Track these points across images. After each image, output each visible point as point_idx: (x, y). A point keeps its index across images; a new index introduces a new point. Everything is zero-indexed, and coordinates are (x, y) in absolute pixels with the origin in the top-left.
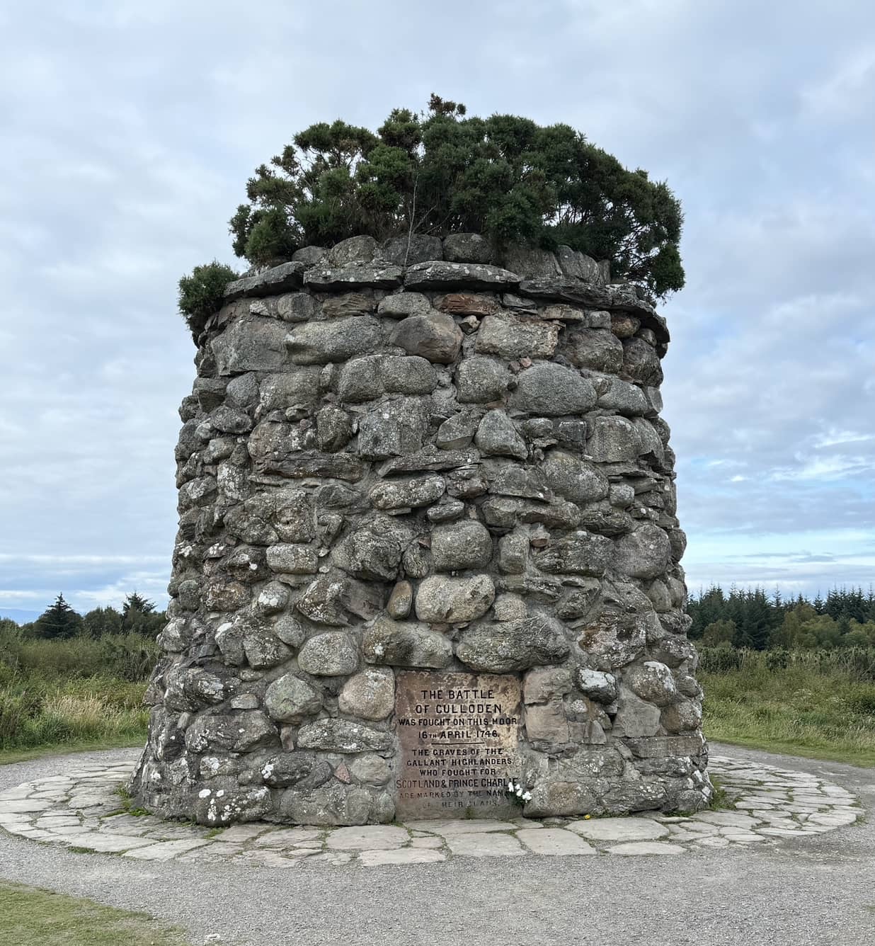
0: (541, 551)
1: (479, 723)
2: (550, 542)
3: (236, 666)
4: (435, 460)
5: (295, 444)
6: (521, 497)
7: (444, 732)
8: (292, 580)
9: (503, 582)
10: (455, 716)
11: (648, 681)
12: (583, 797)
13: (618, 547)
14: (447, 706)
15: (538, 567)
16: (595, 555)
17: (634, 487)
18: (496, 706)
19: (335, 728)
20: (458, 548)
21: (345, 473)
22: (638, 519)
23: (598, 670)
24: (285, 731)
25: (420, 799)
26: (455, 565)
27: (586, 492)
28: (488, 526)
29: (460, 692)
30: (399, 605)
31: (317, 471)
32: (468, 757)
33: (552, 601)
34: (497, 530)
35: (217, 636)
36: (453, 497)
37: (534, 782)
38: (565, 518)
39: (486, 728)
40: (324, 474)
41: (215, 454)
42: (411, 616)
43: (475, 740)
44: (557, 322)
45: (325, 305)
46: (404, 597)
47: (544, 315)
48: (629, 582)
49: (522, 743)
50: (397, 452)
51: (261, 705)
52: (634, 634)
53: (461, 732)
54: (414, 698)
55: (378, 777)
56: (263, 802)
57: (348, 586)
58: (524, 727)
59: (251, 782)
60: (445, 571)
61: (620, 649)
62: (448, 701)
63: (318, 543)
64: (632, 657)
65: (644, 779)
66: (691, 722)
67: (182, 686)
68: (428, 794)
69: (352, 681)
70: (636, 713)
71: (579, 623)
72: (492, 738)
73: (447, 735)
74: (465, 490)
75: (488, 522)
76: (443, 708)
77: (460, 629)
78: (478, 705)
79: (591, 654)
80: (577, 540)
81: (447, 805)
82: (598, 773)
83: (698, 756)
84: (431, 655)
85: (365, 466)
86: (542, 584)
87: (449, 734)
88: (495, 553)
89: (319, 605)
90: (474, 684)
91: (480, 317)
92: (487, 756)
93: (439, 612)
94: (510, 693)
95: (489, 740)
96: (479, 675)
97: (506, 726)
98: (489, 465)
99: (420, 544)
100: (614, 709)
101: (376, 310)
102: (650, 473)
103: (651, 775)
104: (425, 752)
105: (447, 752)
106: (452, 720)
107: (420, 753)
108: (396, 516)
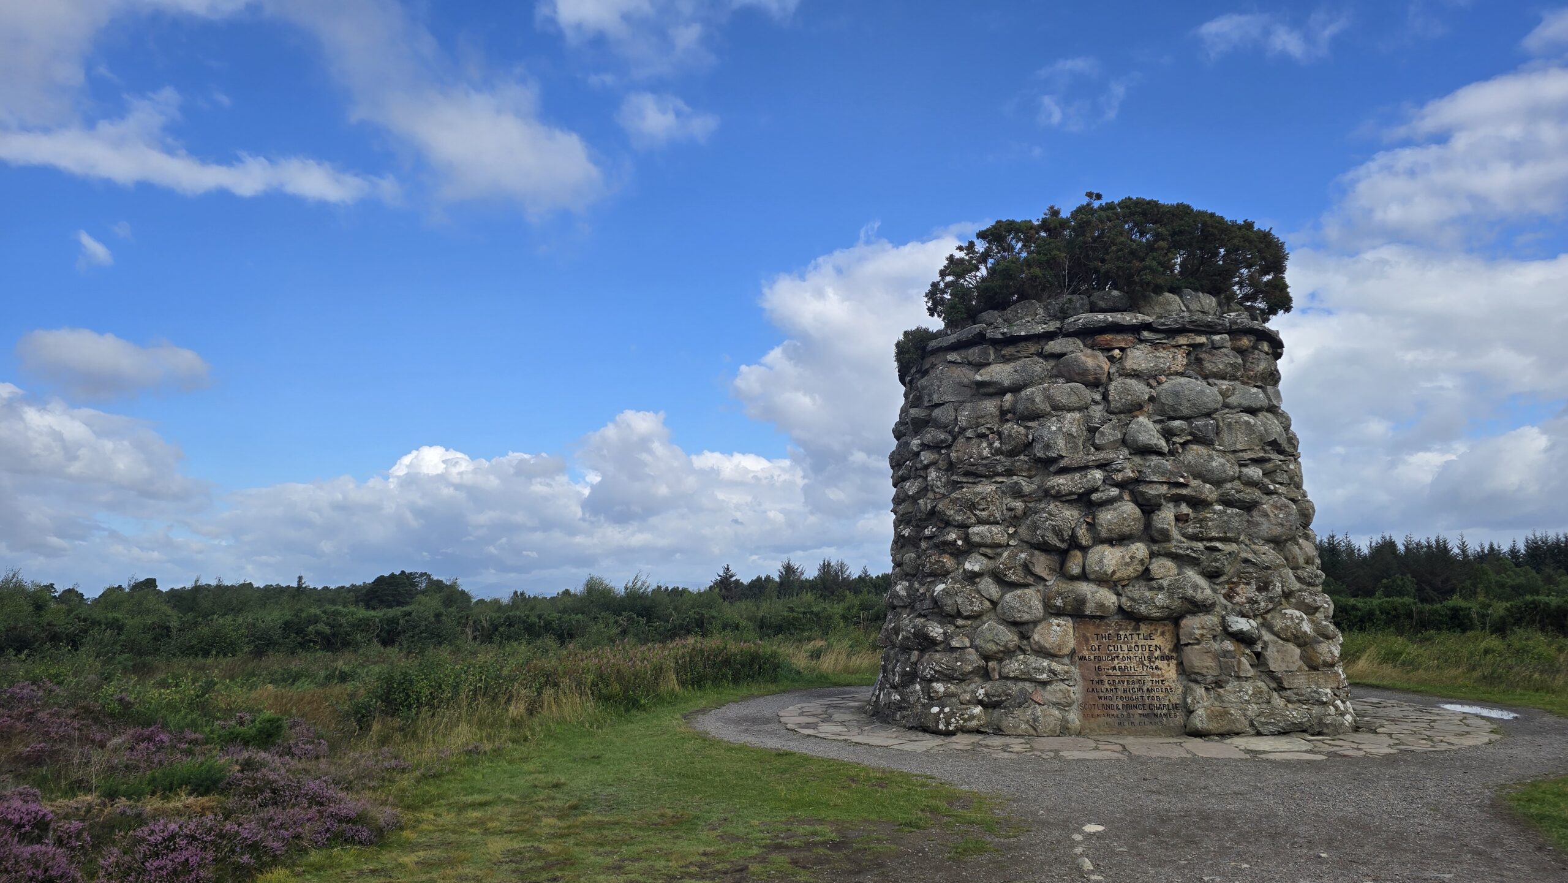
0: (1185, 523)
1: (1143, 659)
2: (1192, 515)
3: (951, 616)
4: (1094, 458)
5: (986, 452)
6: (1166, 482)
7: (1115, 666)
8: (989, 551)
10: (1123, 654)
11: (1286, 626)
12: (1237, 719)
13: (1252, 517)
14: (1116, 646)
15: (1184, 535)
16: (1232, 524)
17: (1262, 468)
18: (1156, 645)
19: (1029, 662)
20: (1117, 523)
21: (1025, 470)
22: (1267, 493)
23: (1242, 617)
24: (992, 664)
25: (1100, 719)
26: (1116, 536)
27: (1220, 475)
28: (1139, 505)
29: (1126, 634)
30: (1074, 566)
31: (1003, 471)
32: (1137, 686)
33: (1197, 561)
34: (1148, 508)
35: (935, 594)
36: (1110, 484)
37: (1195, 706)
38: (1203, 496)
39: (1150, 663)
40: (1010, 473)
41: (925, 462)
42: (1084, 576)
43: (1141, 672)
44: (1185, 347)
45: (1003, 352)
46: (1076, 562)
47: (1174, 343)
48: (1264, 545)
49: (1181, 675)
50: (1064, 454)
51: (973, 644)
52: (1271, 587)
53: (1129, 666)
54: (1089, 639)
55: (1065, 700)
56: (979, 717)
57: (1032, 555)
58: (1182, 663)
59: (969, 702)
60: (1110, 542)
61: (1259, 599)
62: (1116, 642)
63: (1007, 523)
64: (1271, 606)
65: (1290, 706)
66: (1329, 660)
67: (913, 630)
68: (1106, 715)
69: (1039, 628)
70: (1278, 651)
71: (1222, 579)
72: (1155, 671)
73: (1117, 668)
74: (1120, 479)
75: (1140, 502)
76: (1113, 647)
77: (1122, 585)
78: (1142, 645)
79: (1235, 603)
80: (1215, 513)
81: (1122, 723)
82: (1249, 700)
83: (1338, 688)
84: (1101, 606)
85: (1039, 465)
86: (1187, 549)
87: (1119, 668)
88: (1148, 525)
89: (1011, 569)
90: (1137, 628)
91: (1122, 350)
92: (1151, 686)
93: (1105, 573)
94: (1168, 635)
95: (1153, 672)
96: (1140, 621)
97: (1166, 662)
98: (1137, 460)
99: (1087, 521)
100: (1258, 648)
101: (1041, 353)
102: (1274, 456)
103: (1295, 702)
104: (1102, 682)
105: (1119, 682)
106: (1121, 656)
107: (1097, 682)
108: (1067, 501)
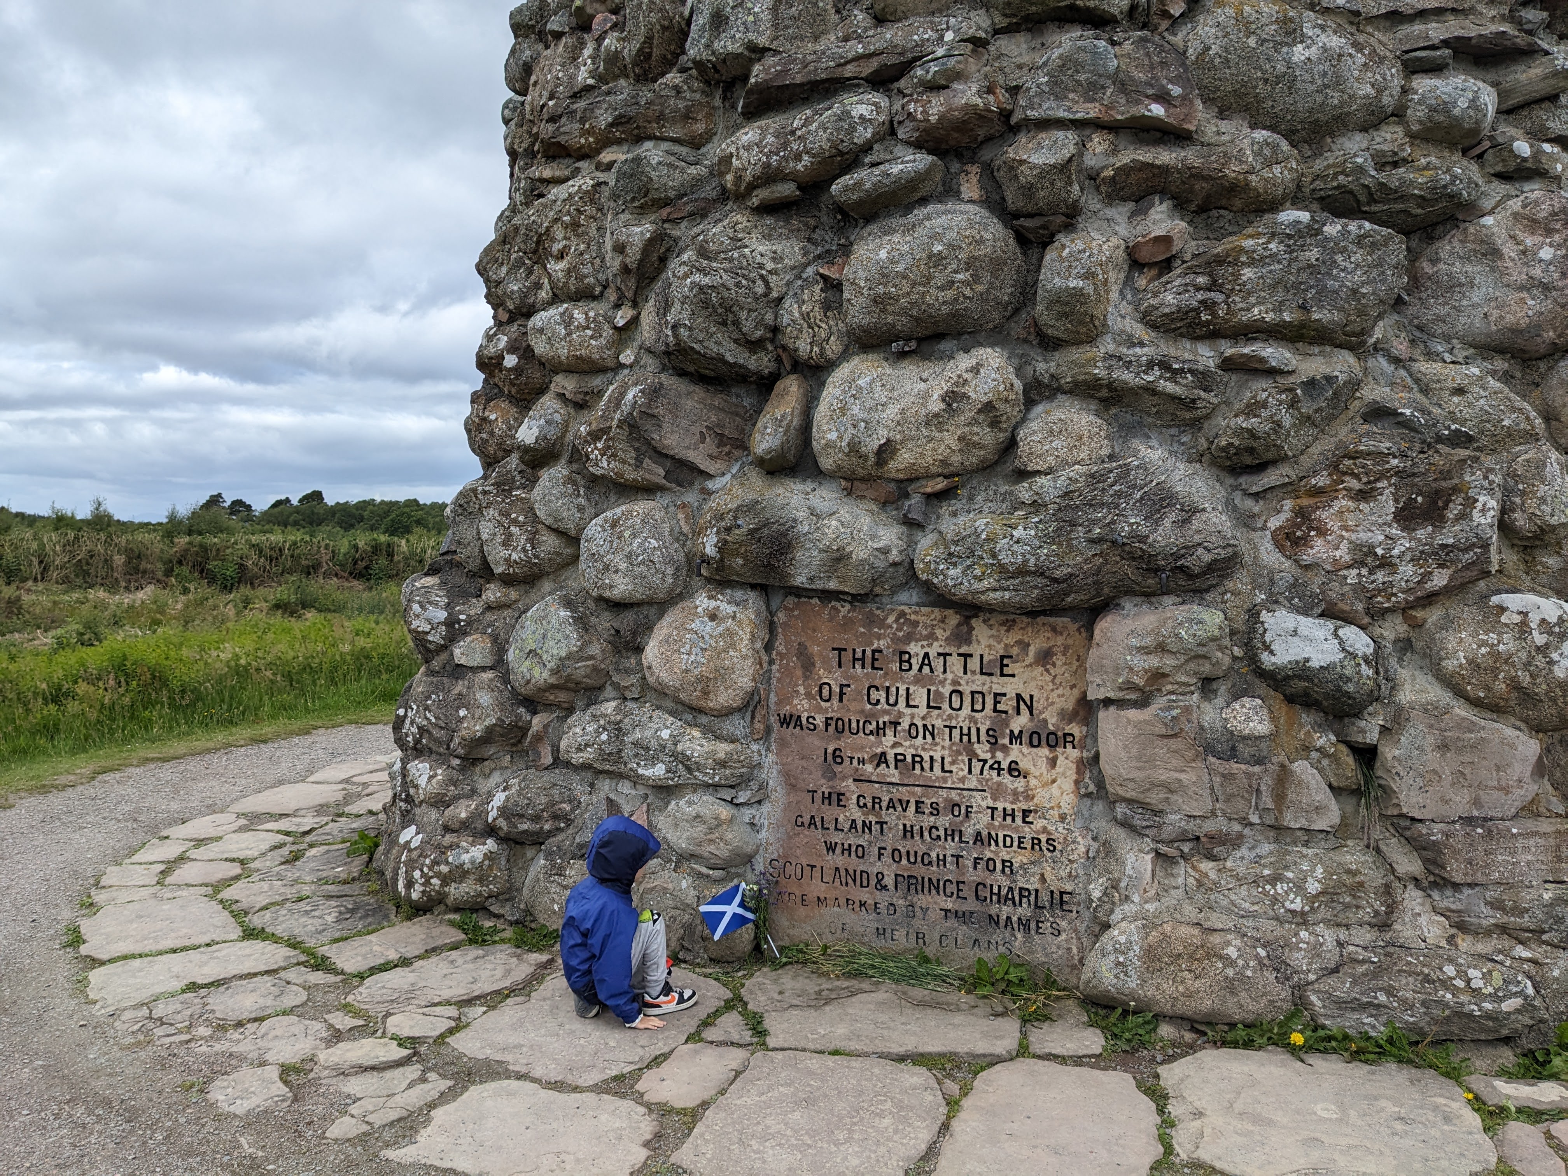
0: (1160, 275)
1: (974, 739)
2: (1186, 246)
3: (476, 575)
4: (860, 49)
5: (583, 76)
6: (1096, 125)
7: (883, 754)
8: (572, 387)
9: (1043, 366)
10: (913, 716)
11: (1495, 655)
12: (1242, 978)
13: (1428, 259)
14: (893, 690)
15: (1147, 319)
16: (1336, 278)
17: (1495, 85)
18: (1019, 697)
19: (627, 724)
20: (905, 277)
21: (674, 121)
22: (1504, 177)
23: (1322, 615)
24: (537, 722)
25: (823, 910)
26: (902, 323)
27: (1319, 99)
28: (1008, 218)
29: (926, 655)
31: (611, 125)
32: (944, 821)
33: (1188, 415)
34: (1031, 223)
36: (908, 143)
37: (1112, 912)
38: (1233, 170)
39: (993, 752)
42: (801, 462)
43: (962, 780)
46: (782, 415)
49: (1087, 802)
50: (765, 45)
51: (499, 664)
52: (1455, 511)
53: (927, 758)
54: (813, 665)
55: (712, 848)
56: (481, 873)
57: (655, 393)
58: (1096, 758)
59: (464, 827)
60: (890, 344)
61: (1395, 552)
62: (896, 678)
63: (612, 296)
64: (1440, 579)
65: (1465, 943)
68: (843, 901)
69: (668, 618)
70: (1443, 747)
71: (1272, 477)
72: (1006, 779)
73: (890, 758)
74: (933, 119)
75: (1011, 207)
76: (883, 694)
77: (929, 497)
78: (973, 693)
79: (1307, 567)
80: (1273, 235)
81: (888, 934)
82: (1303, 914)
84: (840, 559)
85: (717, 101)
86: (1151, 368)
87: (896, 760)
89: (600, 439)
90: (962, 636)
92: (989, 826)
93: (854, 448)
94: (1061, 666)
95: (999, 784)
96: (976, 616)
97: (1045, 751)
98: (1017, 49)
99: (822, 276)
100: (1369, 730)
103: (1488, 933)
104: (837, 798)
105: (891, 805)
106: (905, 724)
107: (827, 798)
108: (767, 209)
